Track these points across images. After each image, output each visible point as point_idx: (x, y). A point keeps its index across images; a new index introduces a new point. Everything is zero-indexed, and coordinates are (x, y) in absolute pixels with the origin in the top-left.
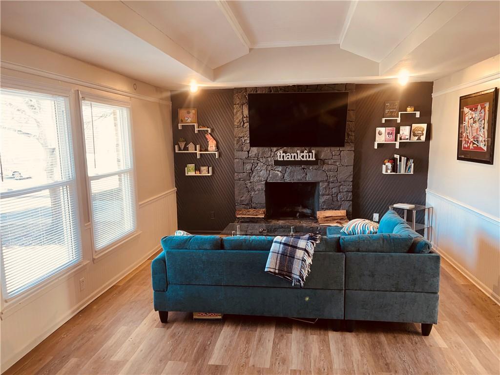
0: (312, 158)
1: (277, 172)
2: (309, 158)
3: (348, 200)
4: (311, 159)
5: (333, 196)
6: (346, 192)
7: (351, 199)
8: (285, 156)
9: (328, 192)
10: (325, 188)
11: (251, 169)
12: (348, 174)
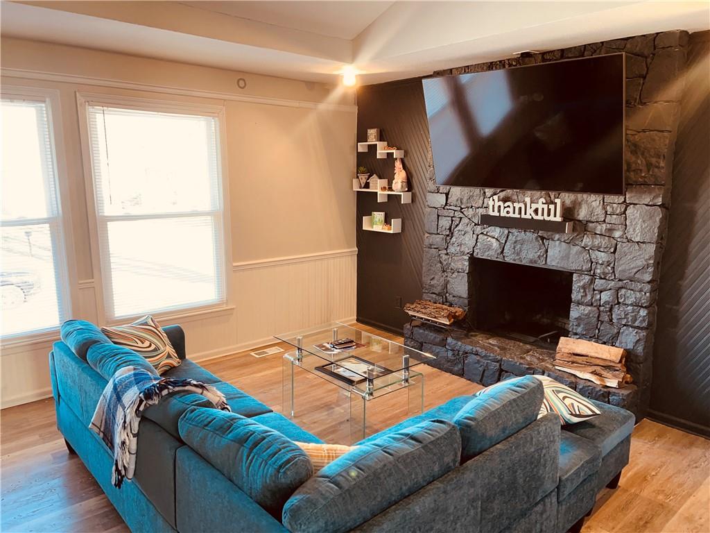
0: (555, 216)
1: (490, 238)
2: (549, 215)
3: (638, 327)
4: (552, 218)
5: (602, 308)
6: (632, 305)
7: (645, 324)
8: (502, 208)
9: (589, 297)
10: (584, 287)
11: (450, 229)
12: (640, 263)
